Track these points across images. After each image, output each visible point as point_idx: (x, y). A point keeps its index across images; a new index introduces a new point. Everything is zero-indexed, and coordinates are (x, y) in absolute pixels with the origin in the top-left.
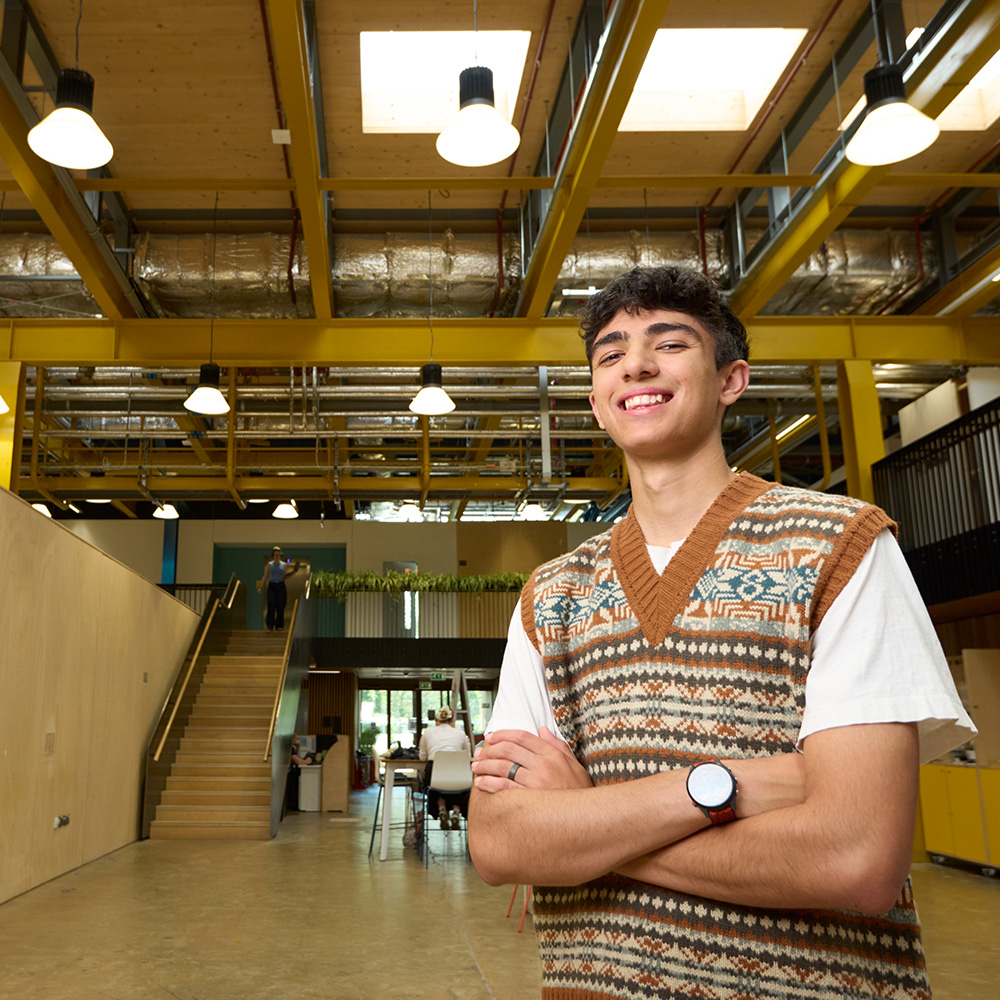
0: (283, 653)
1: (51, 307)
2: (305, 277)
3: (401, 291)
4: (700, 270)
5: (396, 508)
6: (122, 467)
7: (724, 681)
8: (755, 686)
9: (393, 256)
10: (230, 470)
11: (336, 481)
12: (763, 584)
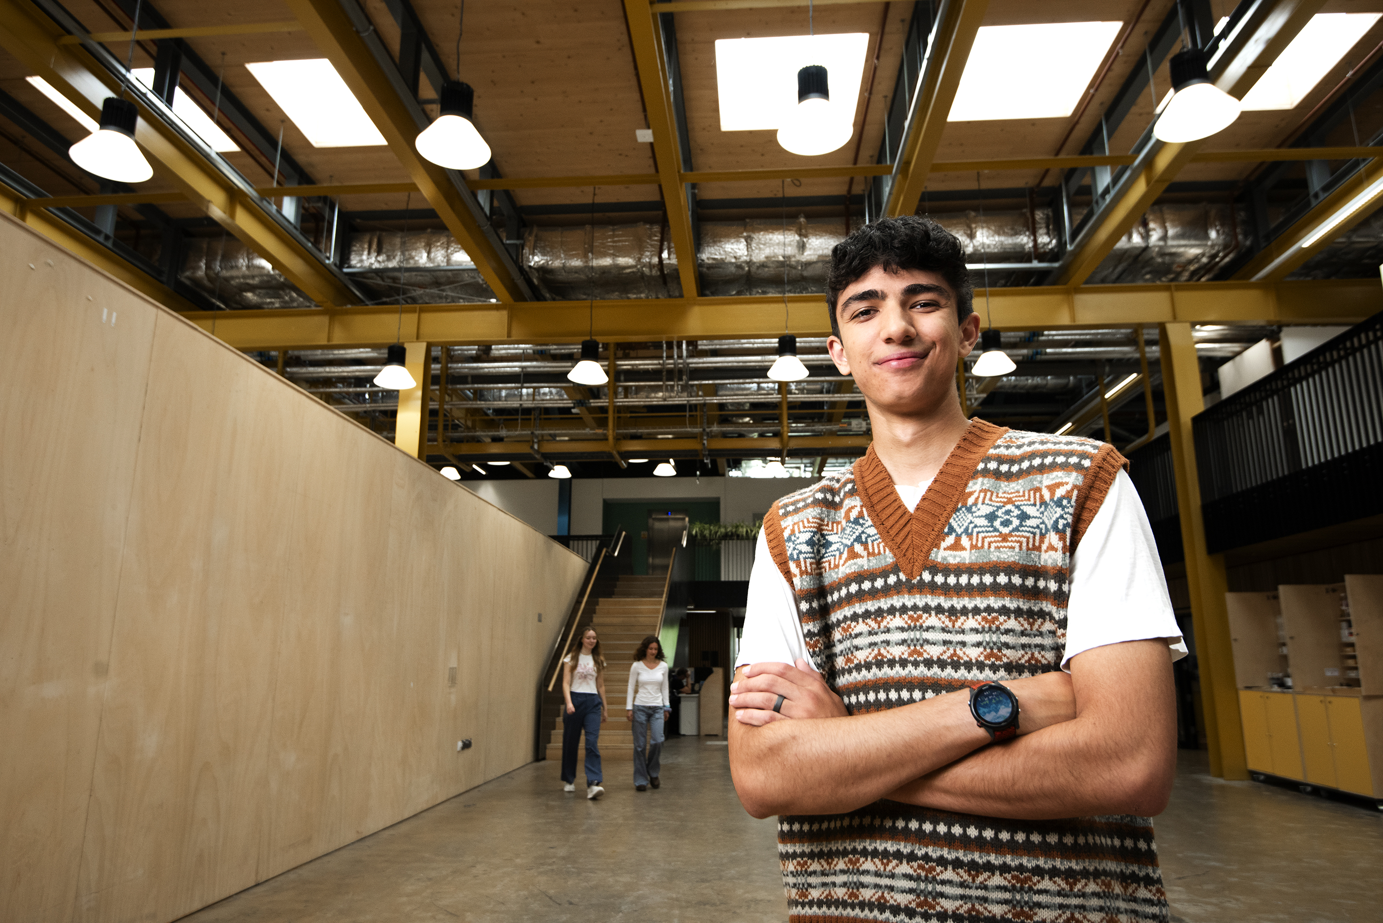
0: (662, 594)
1: (453, 294)
2: (674, 261)
3: (760, 271)
4: (1031, 245)
5: (764, 465)
6: (517, 433)
7: (989, 609)
8: (1018, 612)
9: (752, 240)
10: (610, 433)
11: (705, 442)
12: (1018, 517)
